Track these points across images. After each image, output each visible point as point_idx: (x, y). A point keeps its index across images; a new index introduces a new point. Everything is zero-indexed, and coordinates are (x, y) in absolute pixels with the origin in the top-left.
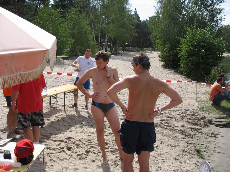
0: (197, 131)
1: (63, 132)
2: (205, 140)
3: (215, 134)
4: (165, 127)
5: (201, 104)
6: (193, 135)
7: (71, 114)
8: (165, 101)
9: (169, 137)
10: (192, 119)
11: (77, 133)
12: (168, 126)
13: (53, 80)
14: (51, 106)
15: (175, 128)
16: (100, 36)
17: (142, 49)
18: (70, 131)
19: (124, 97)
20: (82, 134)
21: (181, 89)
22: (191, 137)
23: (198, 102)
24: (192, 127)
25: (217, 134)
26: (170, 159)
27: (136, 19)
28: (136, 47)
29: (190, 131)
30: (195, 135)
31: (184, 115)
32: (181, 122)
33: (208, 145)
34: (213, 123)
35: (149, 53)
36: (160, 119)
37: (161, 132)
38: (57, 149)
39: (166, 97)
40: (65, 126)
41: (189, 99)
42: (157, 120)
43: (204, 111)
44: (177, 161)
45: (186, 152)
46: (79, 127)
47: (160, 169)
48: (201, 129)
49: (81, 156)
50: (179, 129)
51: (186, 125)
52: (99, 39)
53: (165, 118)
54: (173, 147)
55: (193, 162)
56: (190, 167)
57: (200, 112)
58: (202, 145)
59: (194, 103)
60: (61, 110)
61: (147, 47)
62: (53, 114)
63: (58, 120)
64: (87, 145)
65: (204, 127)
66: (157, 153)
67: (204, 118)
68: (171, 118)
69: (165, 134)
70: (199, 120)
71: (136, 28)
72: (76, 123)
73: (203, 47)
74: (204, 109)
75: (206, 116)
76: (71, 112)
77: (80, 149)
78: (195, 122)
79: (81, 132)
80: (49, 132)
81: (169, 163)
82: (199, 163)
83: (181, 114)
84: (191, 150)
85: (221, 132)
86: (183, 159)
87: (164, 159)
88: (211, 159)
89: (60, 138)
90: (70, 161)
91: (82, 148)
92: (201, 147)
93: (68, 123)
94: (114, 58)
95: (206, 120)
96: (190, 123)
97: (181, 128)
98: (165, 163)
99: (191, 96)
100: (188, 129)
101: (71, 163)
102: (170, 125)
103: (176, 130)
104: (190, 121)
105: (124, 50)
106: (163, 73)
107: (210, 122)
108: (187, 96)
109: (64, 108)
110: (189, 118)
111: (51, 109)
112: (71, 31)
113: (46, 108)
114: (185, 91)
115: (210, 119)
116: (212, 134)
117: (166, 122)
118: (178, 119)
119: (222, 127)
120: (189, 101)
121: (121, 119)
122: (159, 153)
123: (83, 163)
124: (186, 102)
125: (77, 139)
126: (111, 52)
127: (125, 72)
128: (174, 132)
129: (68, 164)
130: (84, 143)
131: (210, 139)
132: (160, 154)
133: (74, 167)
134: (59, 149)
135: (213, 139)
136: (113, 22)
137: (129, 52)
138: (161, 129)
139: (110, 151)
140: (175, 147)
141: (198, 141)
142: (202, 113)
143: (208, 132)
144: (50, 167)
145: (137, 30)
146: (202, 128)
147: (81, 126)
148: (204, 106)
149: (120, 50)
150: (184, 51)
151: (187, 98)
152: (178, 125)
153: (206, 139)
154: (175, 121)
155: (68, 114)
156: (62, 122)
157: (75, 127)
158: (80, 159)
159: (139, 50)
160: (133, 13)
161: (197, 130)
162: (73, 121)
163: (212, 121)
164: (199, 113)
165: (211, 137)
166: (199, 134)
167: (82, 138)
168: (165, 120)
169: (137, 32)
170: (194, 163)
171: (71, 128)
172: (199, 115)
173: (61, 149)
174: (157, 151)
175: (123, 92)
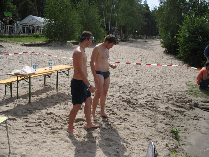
0: (181, 114)
1: (47, 108)
2: (186, 122)
3: (198, 117)
4: (149, 108)
5: (191, 88)
6: (176, 117)
7: (62, 92)
8: (156, 83)
9: (149, 117)
10: (178, 101)
11: (59, 109)
12: (151, 107)
13: (56, 62)
14: (45, 85)
15: (159, 109)
16: (110, 24)
17: (151, 36)
18: (54, 108)
19: (118, 79)
20: (65, 110)
21: (175, 73)
22: (173, 119)
23: (188, 85)
24: (176, 109)
25: (201, 117)
26: (142, 138)
27: (145, 9)
28: (145, 35)
29: (174, 113)
30: (178, 117)
31: (171, 97)
32: (166, 104)
33: (188, 127)
34: (199, 106)
35: (157, 40)
36: (146, 100)
37: (143, 112)
38: (35, 122)
39: (158, 80)
40: (51, 102)
41: (180, 83)
42: (142, 101)
43: (192, 94)
44: (148, 141)
45: (161, 132)
46: (64, 104)
47: (128, 148)
48: (185, 111)
49: (54, 130)
50: (162, 110)
51: (171, 107)
52: (110, 26)
53: (151, 99)
54: (149, 127)
55: (165, 142)
56: (159, 148)
57: (188, 95)
58: (182, 126)
59: (184, 86)
60: (53, 89)
61: (155, 35)
62: (45, 91)
63: (47, 97)
64: (64, 121)
65: (188, 110)
66: (130, 132)
67: (191, 101)
68: (157, 99)
69: (145, 114)
70: (185, 102)
71: (146, 17)
72: (63, 100)
73: (201, 34)
74: (193, 93)
75: (193, 99)
76: (63, 91)
77: (56, 124)
78: (181, 105)
79: (64, 109)
80: (34, 107)
81: (140, 142)
82: (169, 144)
83: (169, 96)
84: (167, 131)
85: (205, 115)
86: (156, 139)
87: (135, 138)
88: (187, 141)
89: (42, 113)
90: (42, 134)
91: (59, 123)
92: (180, 129)
93: (55, 100)
94: (122, 44)
95: (192, 103)
96: (176, 105)
97: (165, 109)
98: (134, 142)
99: (183, 80)
100: (172, 111)
101: (43, 136)
102: (154, 106)
103: (159, 111)
104: (176, 103)
105: (134, 37)
106: (163, 59)
107: (196, 105)
108: (179, 80)
109: (57, 87)
110: (175, 100)
111: (45, 87)
112: (80, 18)
113: (41, 86)
114: (178, 75)
115: (196, 102)
116: (195, 117)
117: (151, 104)
118: (164, 101)
119: (207, 110)
120: (179, 84)
121: (107, 99)
122: (133, 131)
123: (54, 136)
124: (177, 85)
125: (58, 114)
126: (121, 39)
127: (127, 57)
128: (156, 113)
129: (40, 137)
130: (62, 118)
131: (191, 122)
132: (133, 133)
133: (43, 140)
134: (36, 123)
135: (195, 122)
136: (122, 11)
137: (139, 39)
138: (144, 109)
139: (84, 127)
140: (150, 128)
141: (179, 122)
142: (189, 96)
143: (192, 115)
144: (22, 139)
145: (146, 18)
146: (187, 111)
147: (66, 104)
148: (193, 90)
149: (130, 37)
150: (182, 37)
151: (178, 82)
152: (162, 107)
153: (188, 121)
154: (161, 102)
155: (59, 91)
156: (50, 99)
157: (60, 104)
158: (53, 133)
159: (147, 37)
160: (143, 3)
161: (181, 112)
162: (62, 99)
163: (198, 105)
164: (186, 96)
165: (194, 119)
166: (181, 117)
167: (62, 114)
168: (150, 101)
169: (146, 21)
170: (165, 144)
171: (56, 105)
172: (186, 98)
173: (38, 123)
174: (131, 130)
175: (118, 74)
